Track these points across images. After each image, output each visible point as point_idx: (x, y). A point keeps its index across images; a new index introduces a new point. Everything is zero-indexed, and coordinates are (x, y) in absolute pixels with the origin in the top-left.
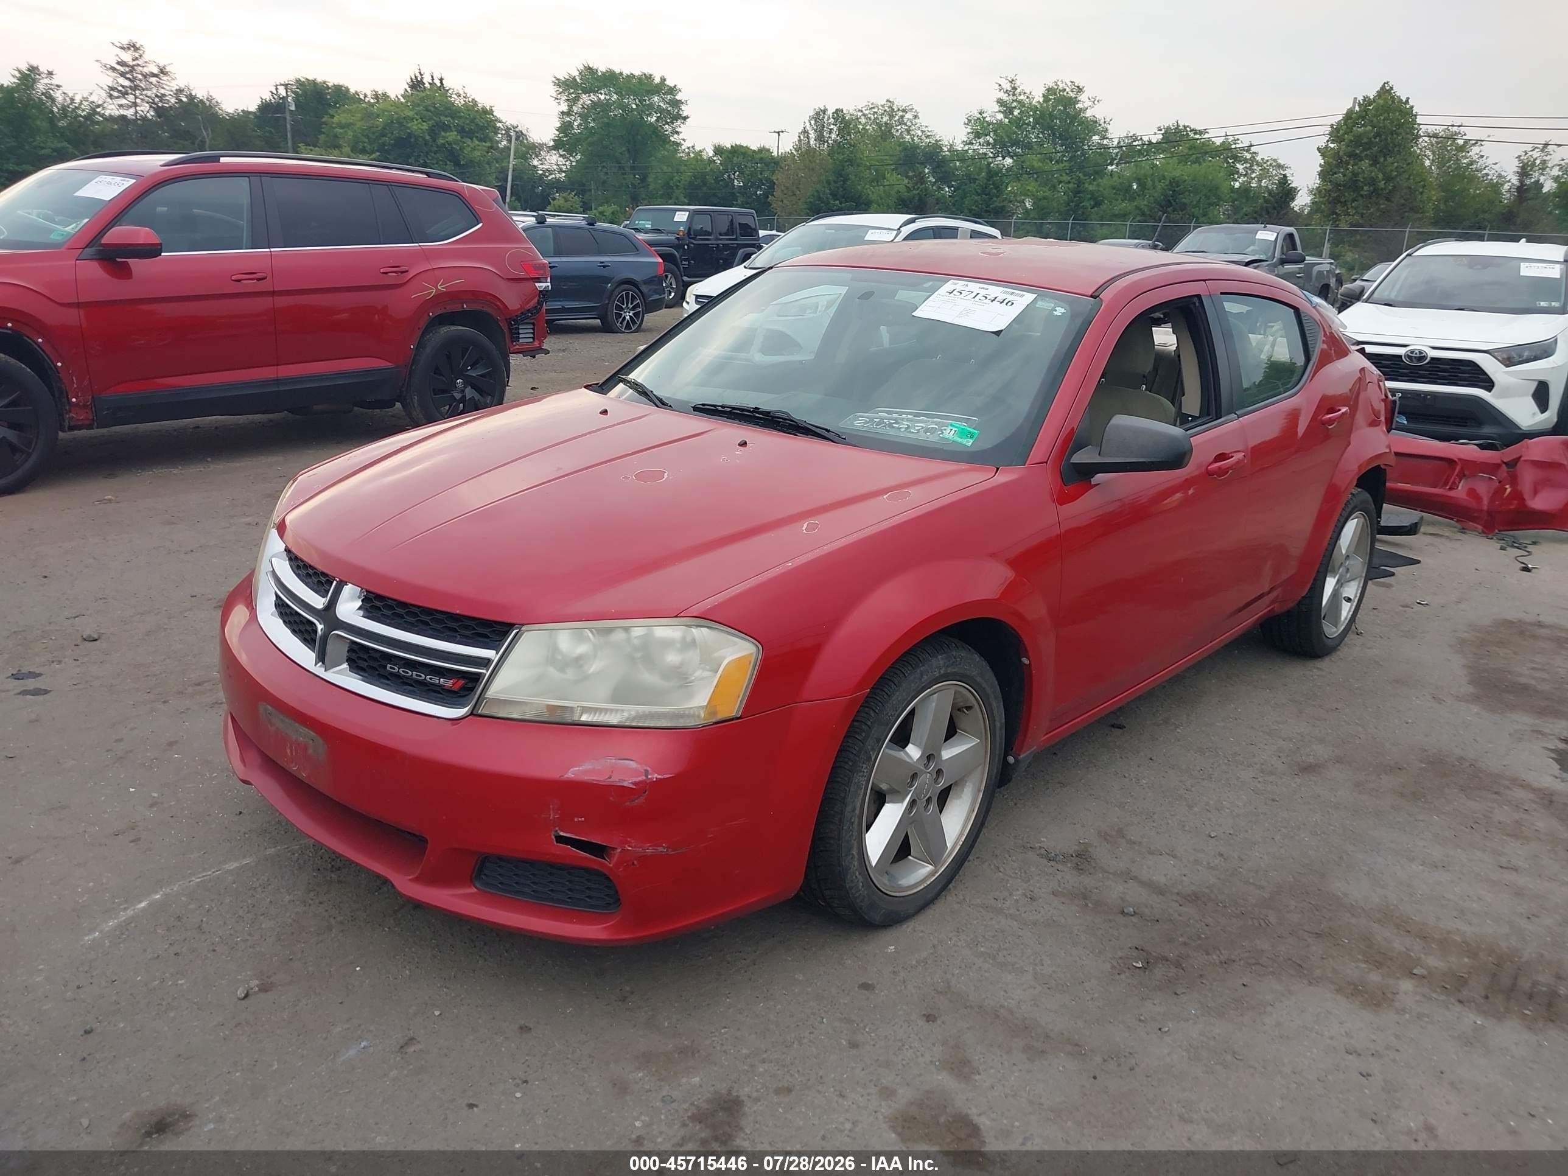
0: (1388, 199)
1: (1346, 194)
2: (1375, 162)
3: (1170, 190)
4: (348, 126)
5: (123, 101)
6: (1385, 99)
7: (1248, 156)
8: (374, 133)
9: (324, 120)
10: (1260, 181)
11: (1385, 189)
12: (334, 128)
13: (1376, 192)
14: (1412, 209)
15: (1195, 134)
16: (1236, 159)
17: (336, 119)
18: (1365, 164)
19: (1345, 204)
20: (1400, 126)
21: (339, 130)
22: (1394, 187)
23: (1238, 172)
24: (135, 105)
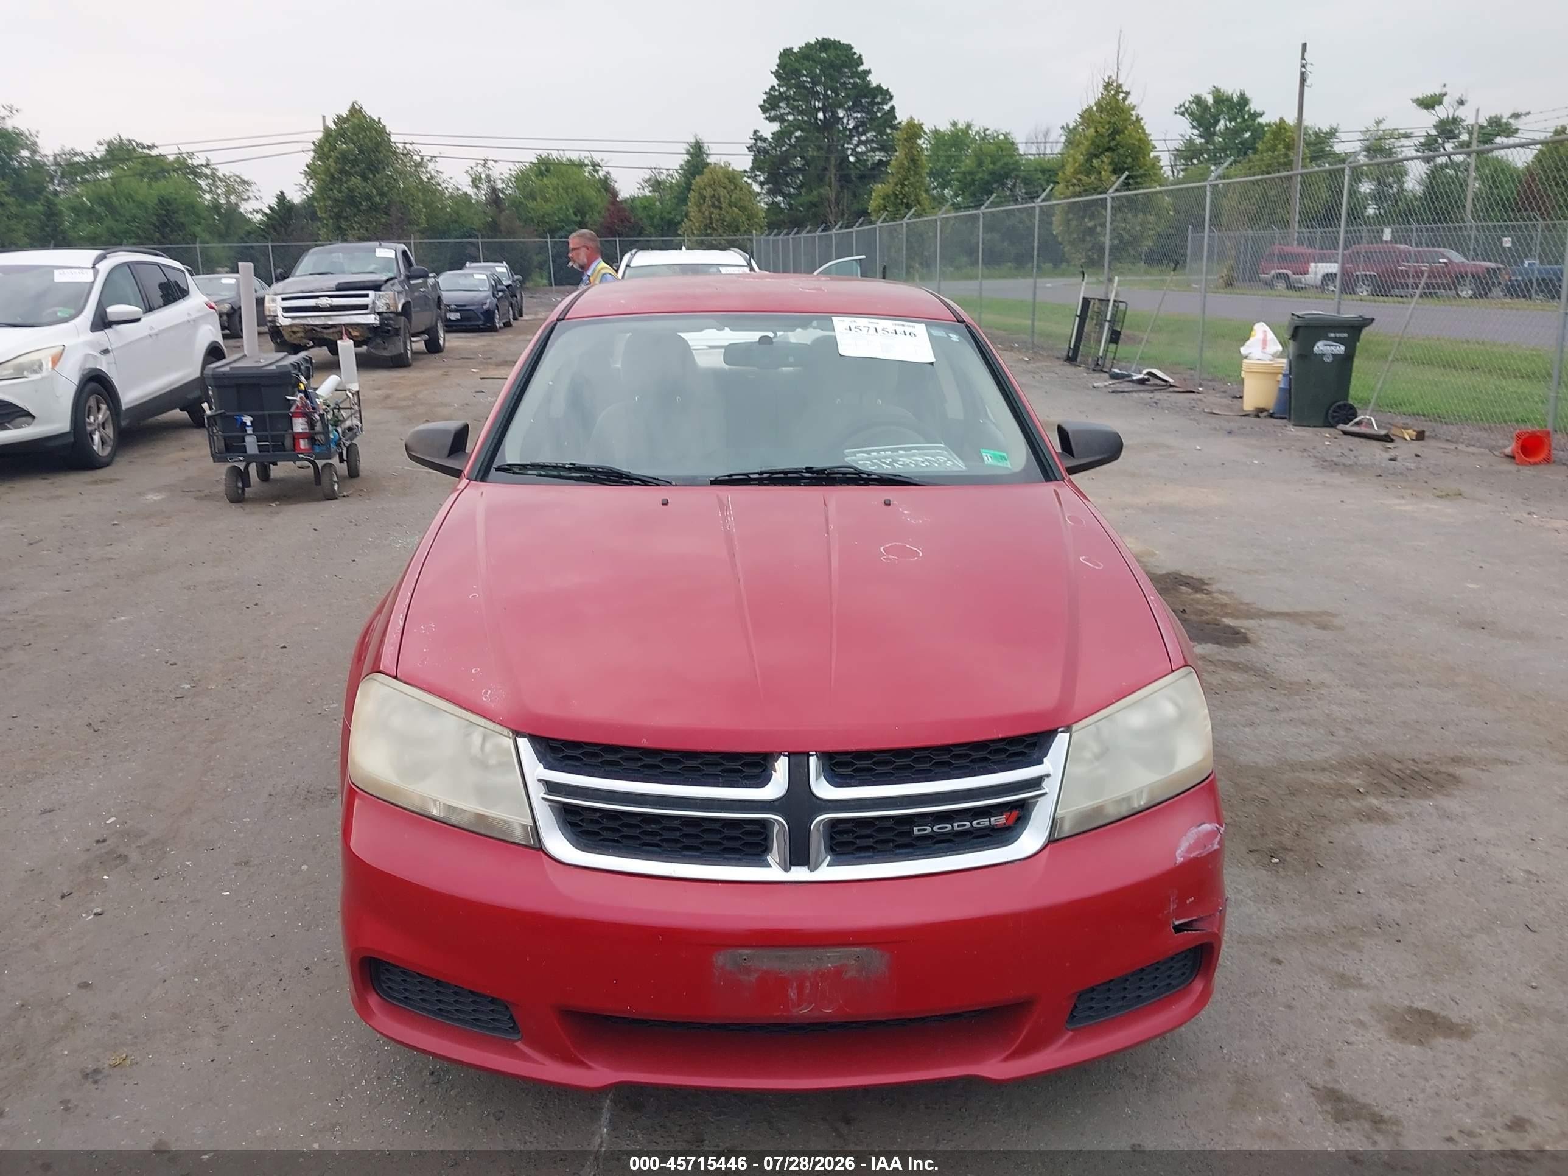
0: (386, 214)
1: (347, 209)
2: (365, 178)
3: (162, 209)
6: (359, 118)
7: (208, 172)
10: (228, 198)
11: (382, 204)
13: (374, 208)
14: (410, 223)
15: (144, 147)
16: (197, 175)
18: (356, 180)
19: (346, 219)
20: (378, 144)
22: (388, 201)
23: (201, 188)
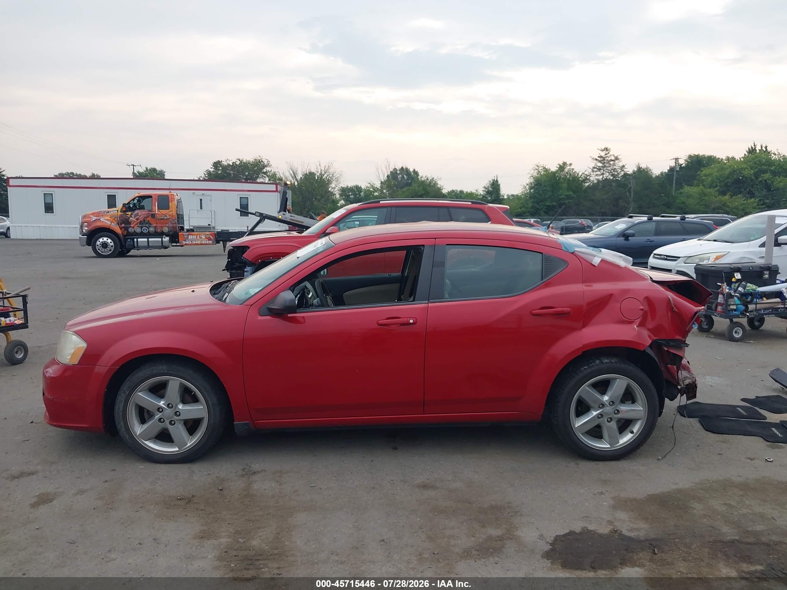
4: (709, 175)
5: (599, 173)
8: (723, 178)
9: (698, 173)
12: (702, 176)
17: (703, 172)
21: (704, 178)
24: (603, 174)
